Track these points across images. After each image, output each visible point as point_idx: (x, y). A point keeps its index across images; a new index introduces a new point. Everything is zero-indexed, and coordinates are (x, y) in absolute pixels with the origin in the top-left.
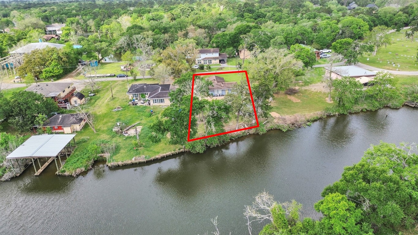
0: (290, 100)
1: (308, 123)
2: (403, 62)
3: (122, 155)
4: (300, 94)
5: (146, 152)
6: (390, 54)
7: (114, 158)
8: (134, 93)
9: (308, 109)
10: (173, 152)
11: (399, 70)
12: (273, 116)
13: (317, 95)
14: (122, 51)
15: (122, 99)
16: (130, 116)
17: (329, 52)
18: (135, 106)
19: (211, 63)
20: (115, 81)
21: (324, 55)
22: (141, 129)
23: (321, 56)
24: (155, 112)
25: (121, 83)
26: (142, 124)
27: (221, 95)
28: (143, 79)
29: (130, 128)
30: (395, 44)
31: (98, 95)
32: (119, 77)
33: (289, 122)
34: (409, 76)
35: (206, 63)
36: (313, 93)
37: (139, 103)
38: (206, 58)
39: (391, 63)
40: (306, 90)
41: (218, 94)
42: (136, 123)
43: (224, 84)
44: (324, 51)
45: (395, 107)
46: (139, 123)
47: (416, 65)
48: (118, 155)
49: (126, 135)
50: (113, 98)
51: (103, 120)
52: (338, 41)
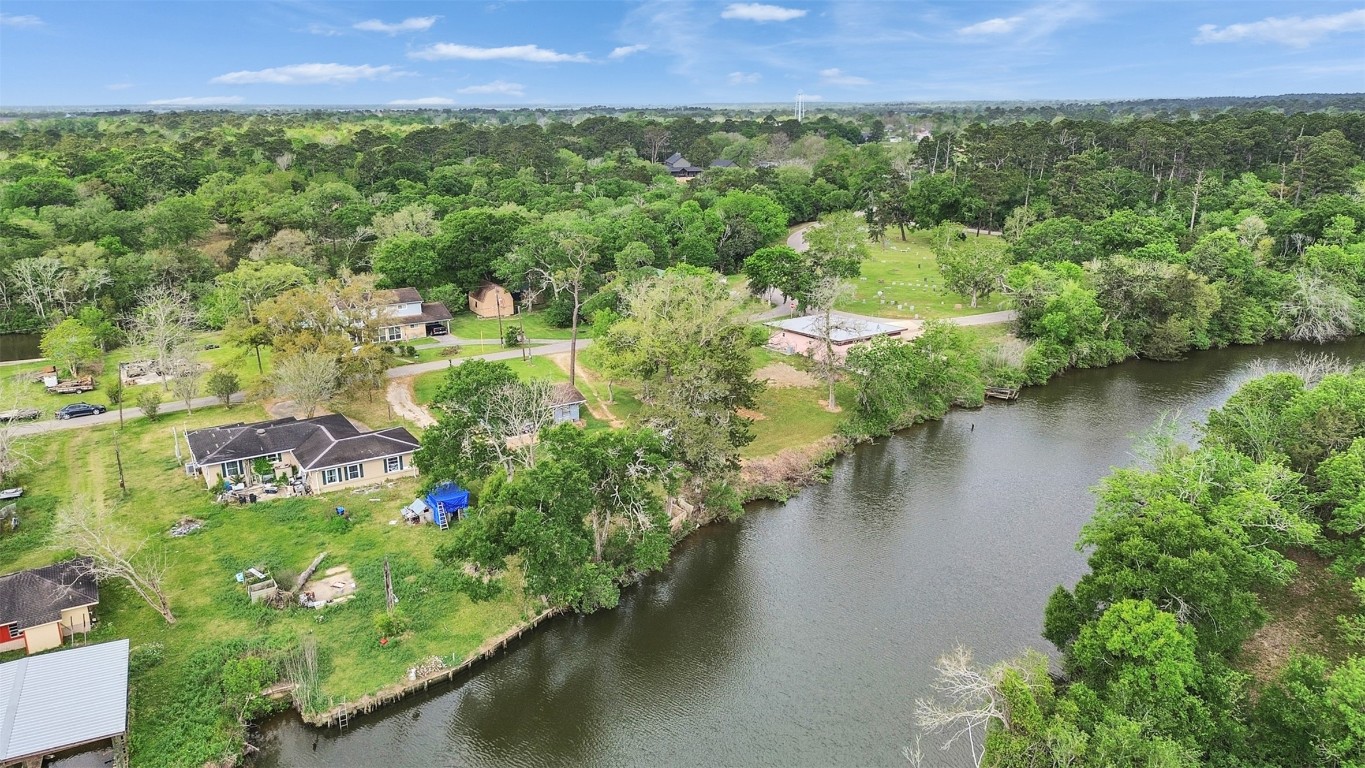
1: (825, 471)
2: (912, 299)
3: (349, 673)
5: (432, 646)
6: (868, 283)
7: (325, 691)
8: (224, 459)
10: (524, 625)
11: (920, 318)
19: (399, 337)
22: (349, 574)
26: (340, 559)
28: (184, 412)
29: (307, 581)
32: (66, 417)
39: (887, 302)
42: (315, 561)
46: (325, 559)
47: (942, 304)
50: (125, 493)
52: (758, 252)
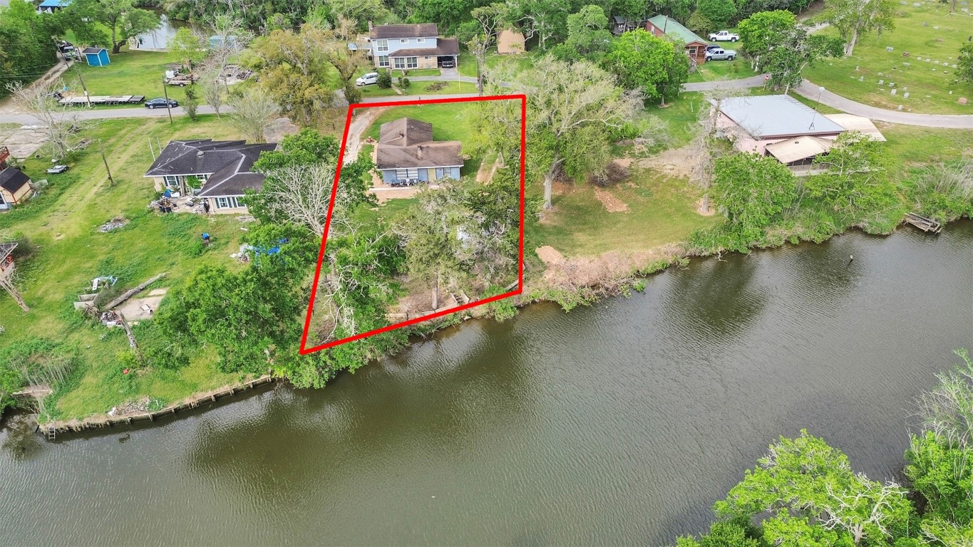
0: (599, 204)
1: (637, 283)
2: (920, 83)
3: (86, 393)
4: (630, 184)
5: (159, 384)
6: (890, 54)
7: (60, 404)
8: (165, 173)
9: (642, 237)
11: (904, 110)
12: (543, 260)
13: (677, 188)
14: (191, 14)
15: (139, 185)
16: (145, 250)
17: (733, 41)
18: (167, 213)
19: (415, 65)
20: (140, 122)
21: (717, 52)
22: (160, 299)
23: (708, 54)
24: (216, 239)
25: (153, 126)
26: (168, 282)
27: (415, 181)
29: (130, 297)
30: (905, 19)
31: (75, 171)
32: (151, 107)
33: (584, 280)
34: (927, 131)
35: (403, 66)
36: (664, 181)
37: (181, 203)
38: (401, 51)
39: (885, 85)
40: (648, 170)
41: (408, 180)
42: (152, 280)
43: (424, 151)
44: (719, 37)
45: (876, 232)
46: (161, 280)
47: (951, 93)
48: (73, 394)
49: (111, 324)
50: (113, 184)
51: (64, 262)
52: (754, 16)
